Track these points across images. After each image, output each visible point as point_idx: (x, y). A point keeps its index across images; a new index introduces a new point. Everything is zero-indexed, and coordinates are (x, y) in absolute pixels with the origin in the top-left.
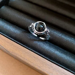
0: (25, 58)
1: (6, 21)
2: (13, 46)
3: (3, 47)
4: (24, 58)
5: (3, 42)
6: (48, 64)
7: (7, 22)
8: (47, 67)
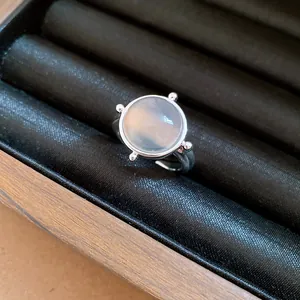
0: (111, 255)
1: (31, 98)
2: (62, 204)
3: (22, 210)
4: (107, 256)
5: (24, 188)
6: (198, 277)
7: (38, 102)
8: (193, 289)
